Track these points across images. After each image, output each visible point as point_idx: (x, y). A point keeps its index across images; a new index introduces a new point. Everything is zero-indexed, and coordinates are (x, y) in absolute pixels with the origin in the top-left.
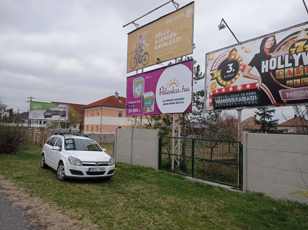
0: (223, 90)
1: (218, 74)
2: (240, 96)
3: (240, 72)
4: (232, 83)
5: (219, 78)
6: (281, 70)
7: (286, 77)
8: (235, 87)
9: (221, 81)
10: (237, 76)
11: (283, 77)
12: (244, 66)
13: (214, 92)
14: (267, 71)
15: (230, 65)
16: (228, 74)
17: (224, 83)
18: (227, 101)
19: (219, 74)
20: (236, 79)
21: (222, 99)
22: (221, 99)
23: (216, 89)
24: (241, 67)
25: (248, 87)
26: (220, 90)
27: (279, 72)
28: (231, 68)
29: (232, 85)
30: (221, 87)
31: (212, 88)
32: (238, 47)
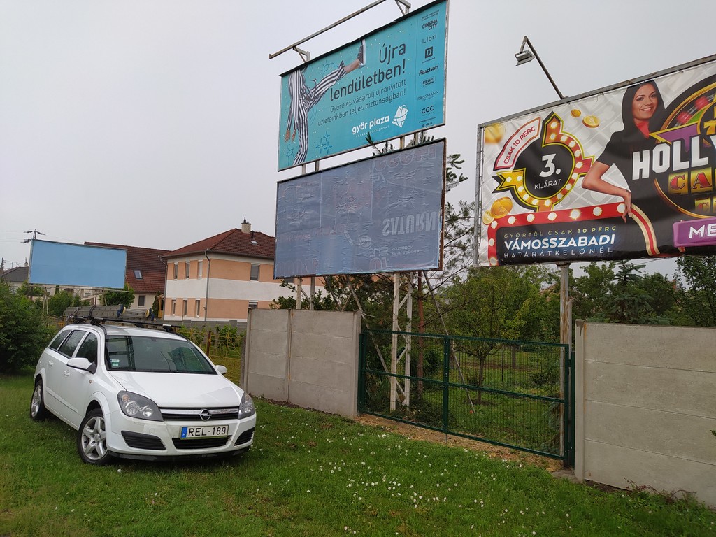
1: (517, 179)
2: (573, 235)
3: (575, 176)
4: (554, 201)
5: (521, 189)
6: (682, 175)
7: (692, 191)
9: (526, 197)
10: (568, 186)
11: (685, 190)
14: (646, 174)
16: (543, 180)
17: (535, 202)
18: (536, 244)
19: (520, 178)
20: (565, 193)
21: (526, 239)
22: (521, 239)
23: (510, 214)
24: (579, 165)
25: (597, 212)
26: (521, 217)
27: (676, 179)
28: (550, 165)
29: (556, 208)
30: (523, 210)
31: (494, 212)
32: (558, 111)
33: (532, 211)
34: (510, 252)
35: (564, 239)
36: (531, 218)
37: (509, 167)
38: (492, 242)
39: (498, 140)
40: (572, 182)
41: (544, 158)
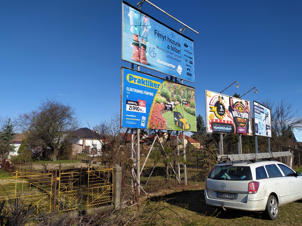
0: (219, 121)
2: (226, 127)
8: (224, 121)
11: (239, 121)
13: (212, 120)
18: (220, 128)
22: (217, 126)
25: (229, 122)
30: (217, 119)
31: (210, 117)
33: (219, 119)
34: (215, 129)
35: (225, 127)
37: (213, 105)
38: (210, 126)
39: (210, 97)
40: (226, 114)
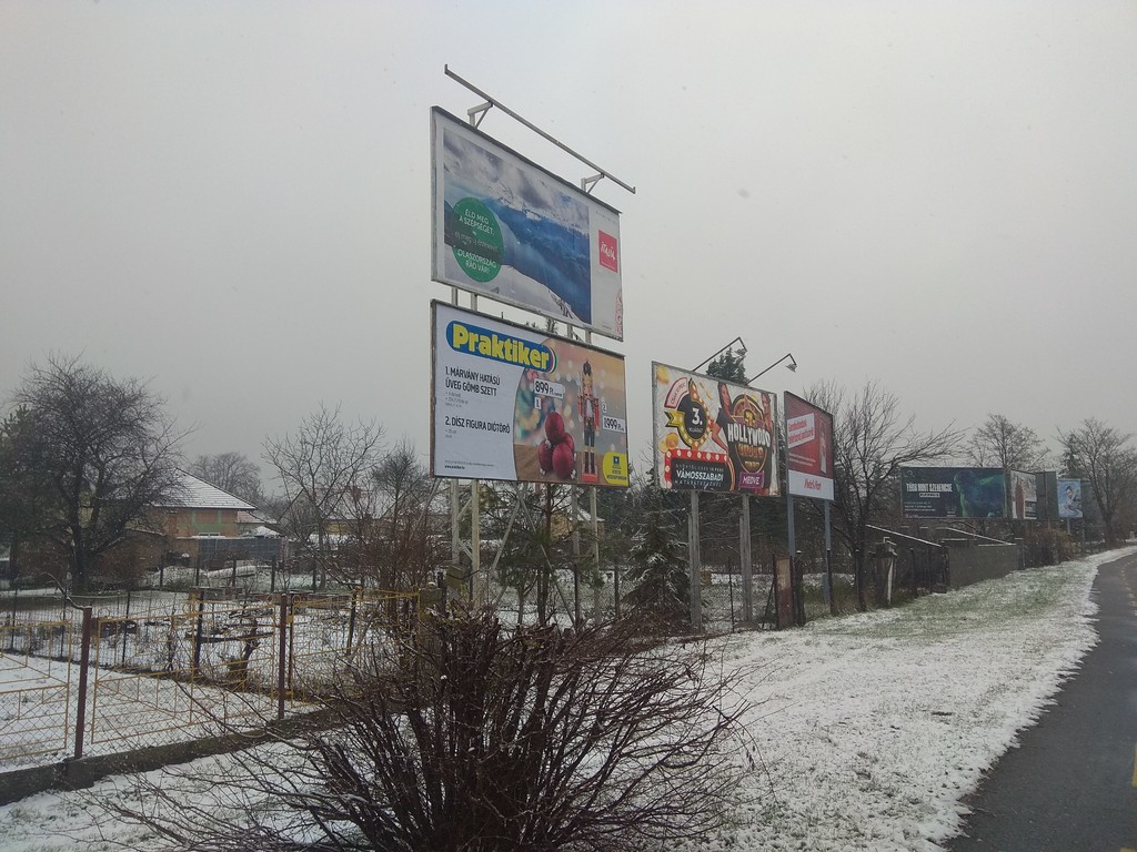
1: (679, 419)
2: (709, 472)
3: (708, 429)
4: (700, 444)
5: (682, 429)
8: (704, 454)
9: (686, 436)
10: (706, 435)
12: (712, 421)
13: (673, 452)
15: (696, 410)
16: (694, 426)
17: (690, 441)
18: (693, 475)
19: (681, 419)
20: (705, 440)
21: (688, 470)
22: (685, 470)
24: (709, 422)
25: (717, 457)
26: (684, 452)
28: (696, 416)
29: (701, 449)
30: (685, 447)
31: (668, 443)
32: (695, 378)
34: (680, 479)
35: (705, 473)
36: (689, 454)
38: (668, 469)
39: (667, 382)
41: (694, 409)
